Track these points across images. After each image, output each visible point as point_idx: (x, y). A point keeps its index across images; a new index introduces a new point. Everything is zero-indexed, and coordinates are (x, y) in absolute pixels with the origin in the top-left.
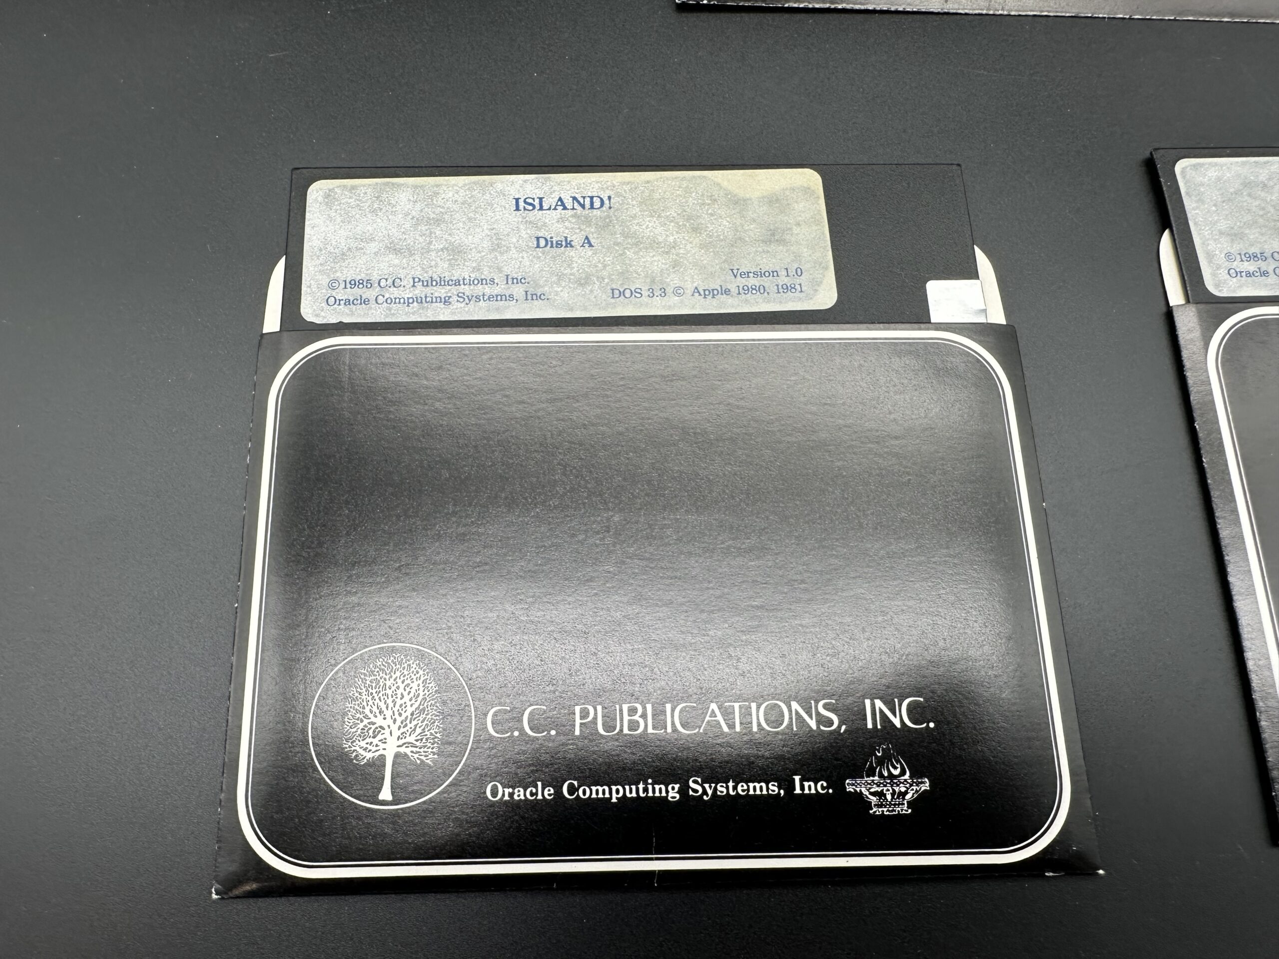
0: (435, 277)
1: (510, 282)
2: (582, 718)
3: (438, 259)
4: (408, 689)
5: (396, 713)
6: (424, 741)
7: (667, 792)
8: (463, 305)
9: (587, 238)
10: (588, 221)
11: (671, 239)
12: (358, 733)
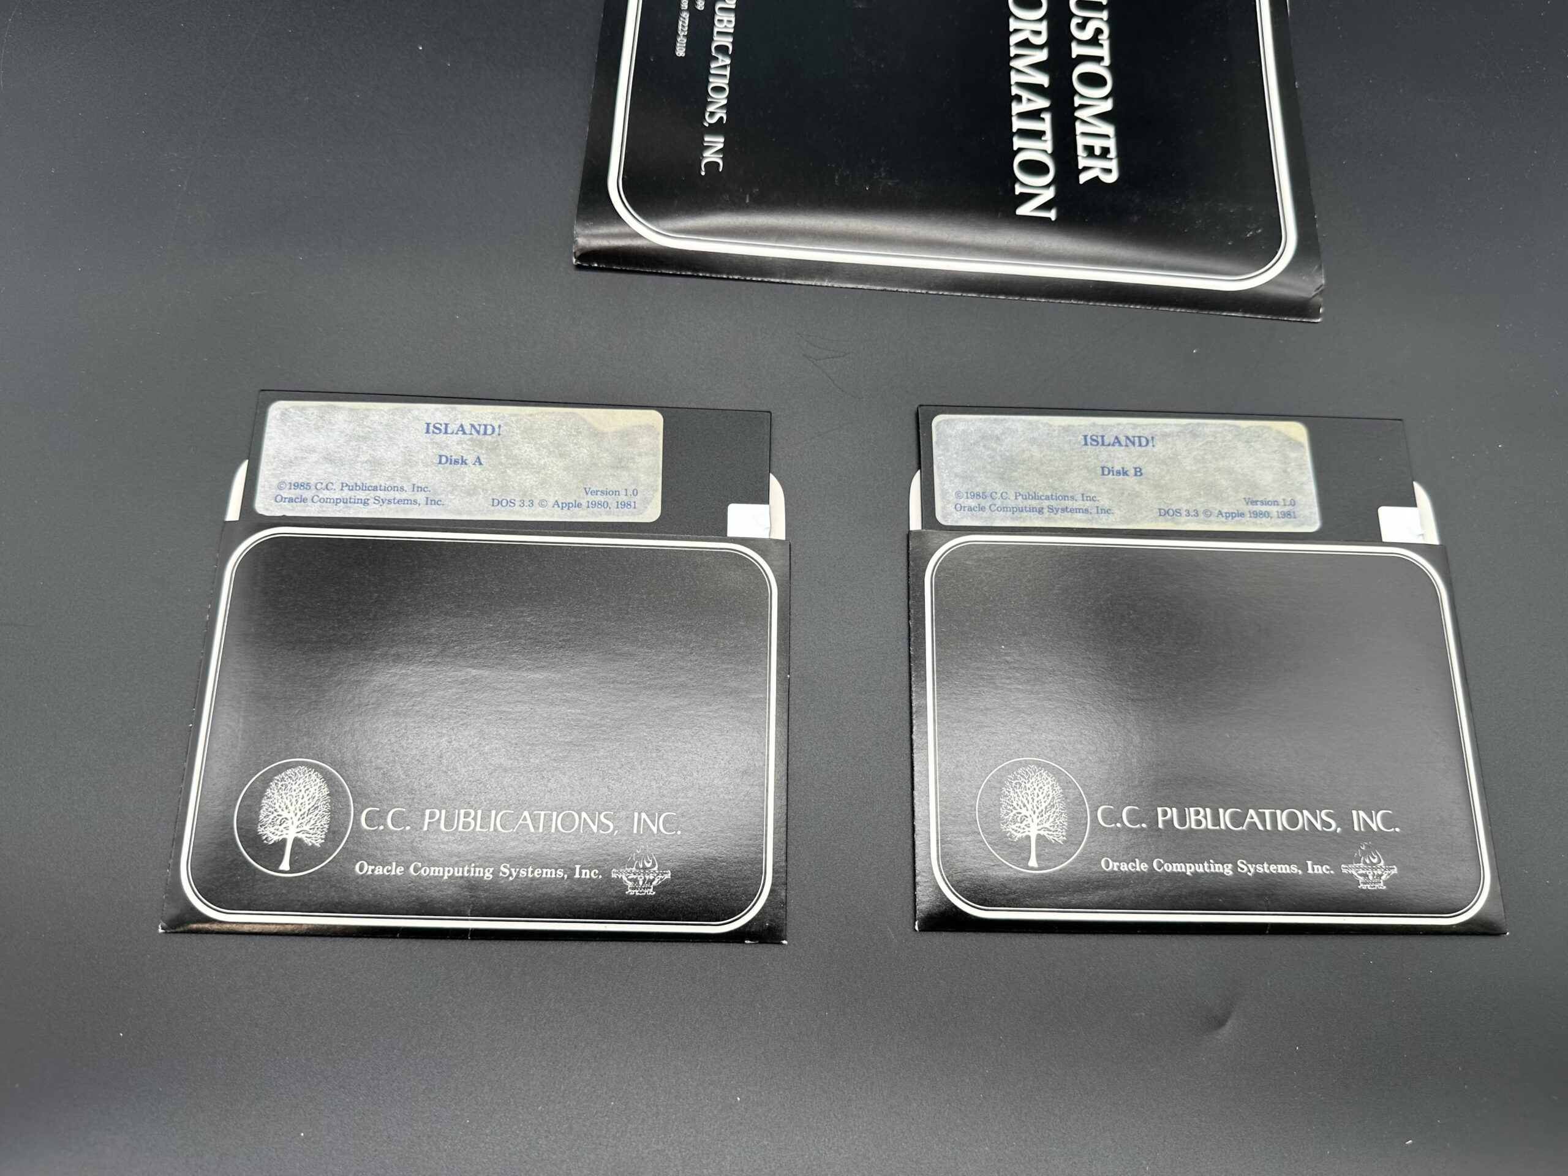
0: (359, 483)
1: (416, 489)
2: (429, 819)
3: (362, 469)
4: (307, 792)
5: (298, 809)
6: (316, 829)
7: (484, 873)
8: (377, 506)
9: (478, 458)
10: (480, 444)
11: (542, 462)
12: (269, 822)
